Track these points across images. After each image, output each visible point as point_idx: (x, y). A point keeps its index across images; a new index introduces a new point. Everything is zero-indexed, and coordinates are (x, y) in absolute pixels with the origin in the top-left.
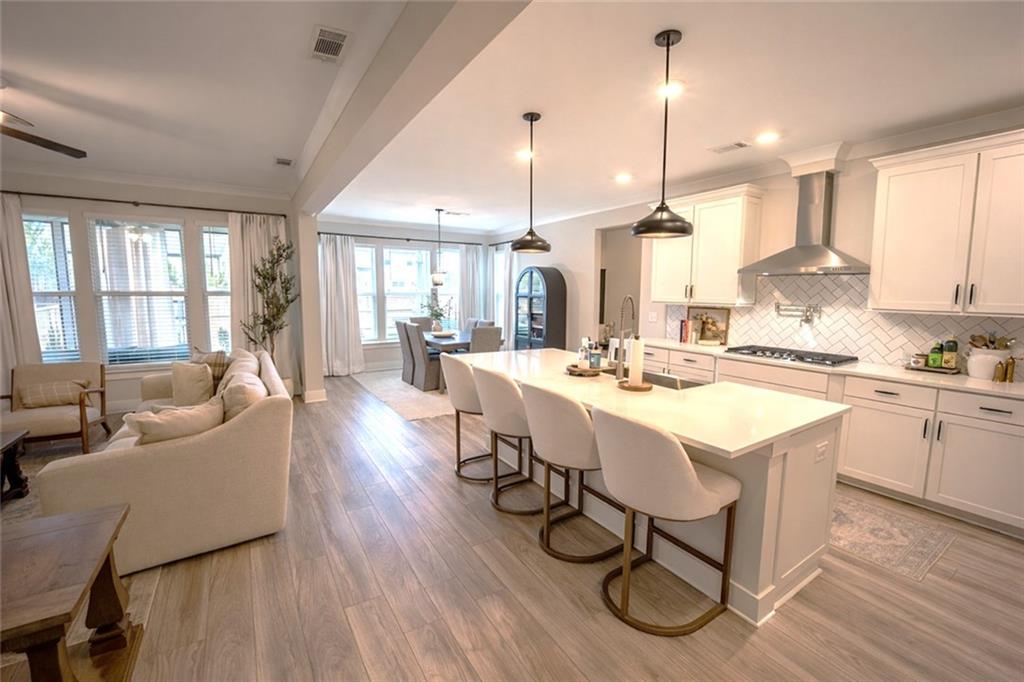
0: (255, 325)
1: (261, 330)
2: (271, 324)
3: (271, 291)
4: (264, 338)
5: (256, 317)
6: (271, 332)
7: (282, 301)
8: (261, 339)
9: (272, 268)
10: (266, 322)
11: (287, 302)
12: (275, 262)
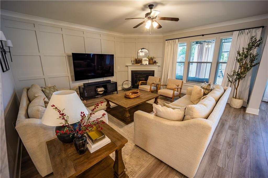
0: (233, 75)
1: (235, 78)
2: (240, 76)
3: (244, 62)
4: (236, 81)
5: (234, 72)
6: (239, 79)
7: (249, 66)
8: (234, 81)
9: (247, 52)
10: (238, 75)
11: (251, 67)
12: (250, 48)
